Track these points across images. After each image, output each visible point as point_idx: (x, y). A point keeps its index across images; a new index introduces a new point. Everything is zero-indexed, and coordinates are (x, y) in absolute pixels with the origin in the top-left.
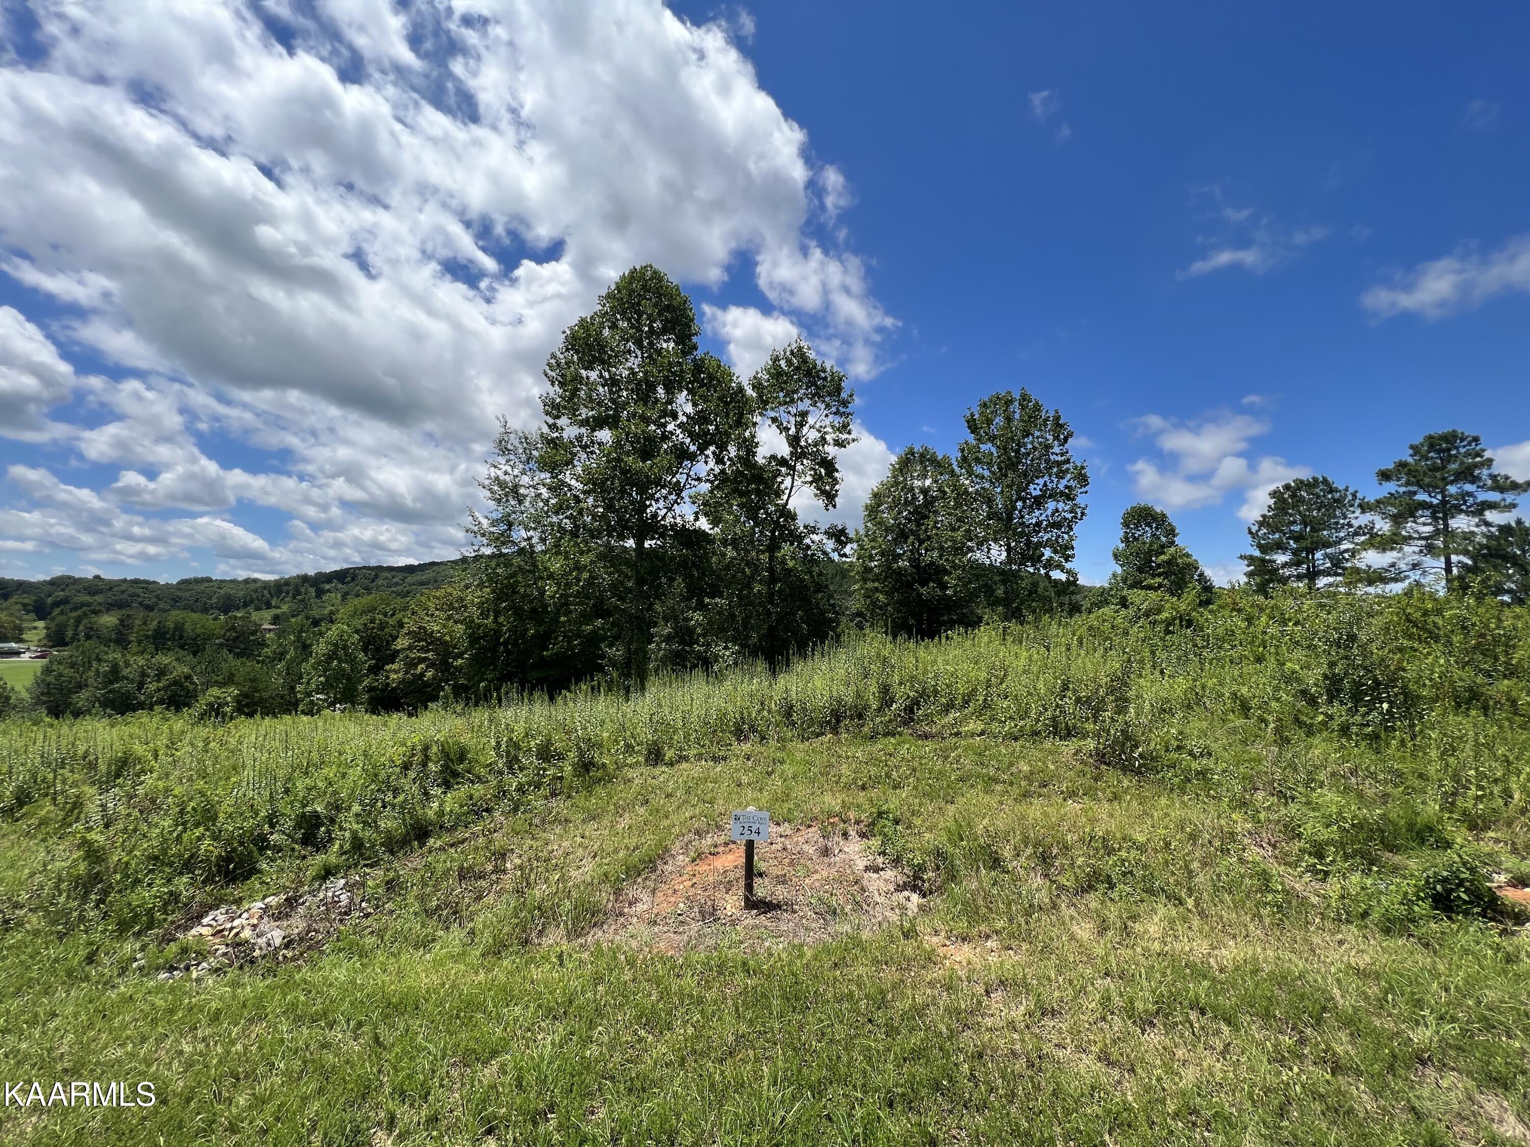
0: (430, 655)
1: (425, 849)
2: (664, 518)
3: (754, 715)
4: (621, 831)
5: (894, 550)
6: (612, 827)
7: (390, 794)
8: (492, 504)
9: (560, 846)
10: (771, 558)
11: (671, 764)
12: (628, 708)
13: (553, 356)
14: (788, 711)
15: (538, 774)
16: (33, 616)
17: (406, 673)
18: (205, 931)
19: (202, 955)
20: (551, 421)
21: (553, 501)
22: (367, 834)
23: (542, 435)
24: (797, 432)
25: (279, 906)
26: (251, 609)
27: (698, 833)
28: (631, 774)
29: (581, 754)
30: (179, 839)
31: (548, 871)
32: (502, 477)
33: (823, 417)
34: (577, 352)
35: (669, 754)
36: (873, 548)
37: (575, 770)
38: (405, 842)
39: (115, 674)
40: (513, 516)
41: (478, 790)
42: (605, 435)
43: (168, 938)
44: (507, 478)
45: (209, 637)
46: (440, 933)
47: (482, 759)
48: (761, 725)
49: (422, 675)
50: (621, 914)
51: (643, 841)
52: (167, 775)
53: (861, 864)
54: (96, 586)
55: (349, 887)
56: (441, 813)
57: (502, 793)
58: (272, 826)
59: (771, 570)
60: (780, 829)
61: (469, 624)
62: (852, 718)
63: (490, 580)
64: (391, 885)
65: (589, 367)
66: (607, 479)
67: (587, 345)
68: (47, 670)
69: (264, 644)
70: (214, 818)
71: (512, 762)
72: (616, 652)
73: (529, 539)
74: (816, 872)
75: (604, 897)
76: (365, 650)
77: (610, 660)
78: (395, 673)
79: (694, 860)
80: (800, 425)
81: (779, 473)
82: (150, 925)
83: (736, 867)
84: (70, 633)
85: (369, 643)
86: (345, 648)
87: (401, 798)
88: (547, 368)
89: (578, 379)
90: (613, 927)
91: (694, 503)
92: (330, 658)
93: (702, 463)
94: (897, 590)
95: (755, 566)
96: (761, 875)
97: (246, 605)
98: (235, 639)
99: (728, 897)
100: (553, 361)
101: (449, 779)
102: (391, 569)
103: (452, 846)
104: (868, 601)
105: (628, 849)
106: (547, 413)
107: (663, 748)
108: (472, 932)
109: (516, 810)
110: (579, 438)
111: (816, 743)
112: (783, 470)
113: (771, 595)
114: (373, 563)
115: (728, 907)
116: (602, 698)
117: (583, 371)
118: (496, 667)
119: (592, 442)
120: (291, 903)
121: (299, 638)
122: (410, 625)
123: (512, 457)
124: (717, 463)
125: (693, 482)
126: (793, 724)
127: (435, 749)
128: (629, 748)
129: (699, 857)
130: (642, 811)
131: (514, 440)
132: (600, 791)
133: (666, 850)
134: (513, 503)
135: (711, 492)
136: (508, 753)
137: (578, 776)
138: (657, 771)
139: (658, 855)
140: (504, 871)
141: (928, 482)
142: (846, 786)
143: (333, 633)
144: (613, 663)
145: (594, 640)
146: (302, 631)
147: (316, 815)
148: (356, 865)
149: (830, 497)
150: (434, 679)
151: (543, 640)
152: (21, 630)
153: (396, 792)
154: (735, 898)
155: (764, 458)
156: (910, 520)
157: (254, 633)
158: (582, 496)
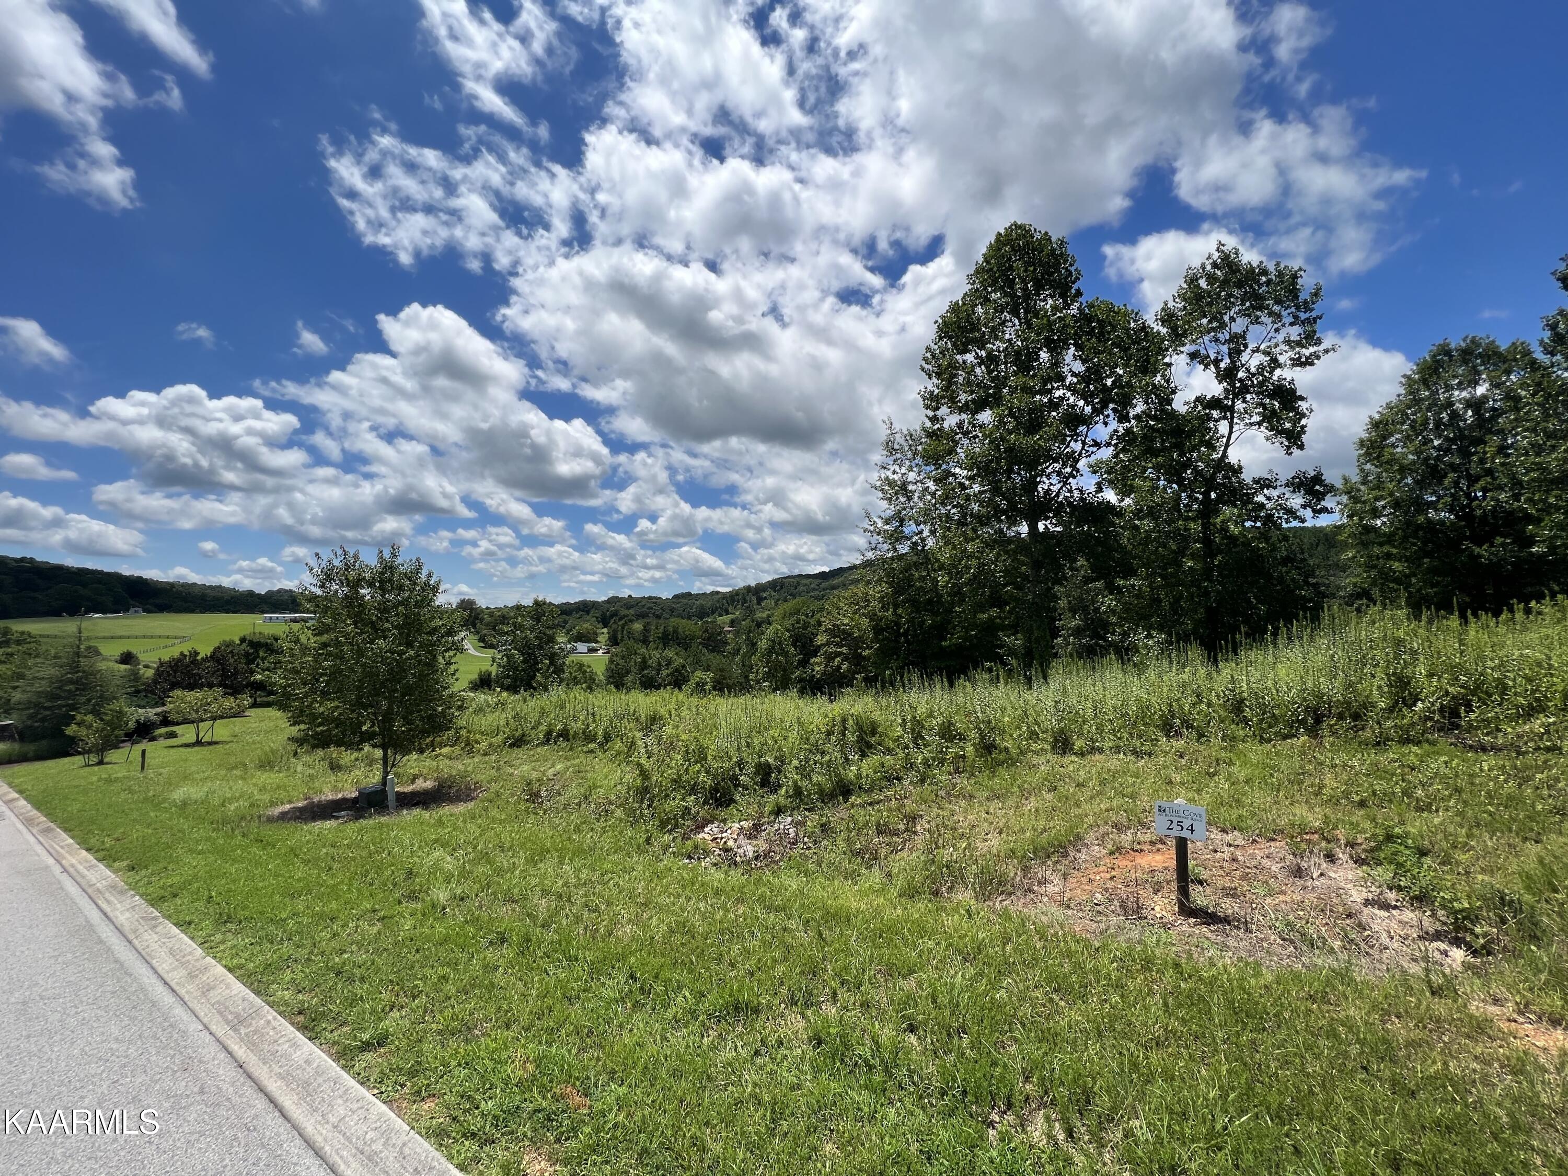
0: (844, 650)
1: (849, 804)
2: (1058, 495)
3: (1187, 708)
4: (1027, 813)
5: (1420, 497)
6: (1017, 807)
7: (819, 755)
8: (884, 504)
9: (965, 818)
10: (1205, 526)
11: (1082, 754)
12: (1031, 697)
13: (928, 349)
14: (1237, 706)
15: (942, 752)
16: (601, 625)
17: (827, 666)
18: (706, 836)
19: (707, 853)
20: (931, 413)
21: (939, 493)
22: (804, 784)
23: (924, 429)
24: (1233, 362)
25: (750, 829)
26: (716, 615)
27: (1115, 826)
28: (1035, 760)
29: (982, 737)
30: (687, 770)
31: (954, 838)
32: (891, 477)
33: (1272, 334)
34: (950, 338)
35: (1079, 744)
36: (1377, 499)
37: (977, 750)
38: (832, 796)
39: (644, 665)
40: (904, 512)
41: (889, 760)
42: (986, 416)
43: (685, 837)
44: (896, 477)
45: (693, 638)
46: (863, 871)
47: (891, 734)
48: (1198, 720)
49: (839, 667)
50: (1030, 890)
51: (1051, 825)
52: (677, 727)
53: (1357, 896)
54: (630, 603)
55: (796, 824)
56: (859, 776)
57: (910, 765)
58: (741, 770)
59: (1206, 541)
60: (1228, 838)
61: (872, 616)
62: (1341, 717)
63: (888, 575)
64: (825, 828)
65: (965, 351)
66: (991, 461)
67: (959, 327)
68: (611, 661)
69: (727, 643)
70: (705, 759)
71: (918, 737)
72: (1016, 641)
73: (921, 532)
74: (1284, 893)
75: (1012, 870)
76: (794, 645)
77: (1009, 649)
78: (818, 666)
79: (1112, 853)
80: (1235, 353)
81: (1209, 418)
82: (676, 826)
83: (1166, 868)
84: (619, 636)
85: (797, 641)
86: (780, 643)
87: (827, 758)
88: (923, 363)
89: (953, 366)
90: (1022, 901)
91: (1095, 472)
92: (770, 651)
93: (1100, 426)
94: (1428, 554)
95: (1184, 539)
96: (1201, 882)
97: (713, 613)
98: (709, 639)
99: (1156, 898)
100: (928, 355)
101: (865, 748)
102: (808, 576)
103: (870, 804)
104: (1373, 573)
105: (1035, 830)
106: (927, 407)
107: (1071, 736)
108: (889, 875)
109: (923, 781)
110: (960, 425)
111: (1283, 746)
112: (1215, 414)
113: (1207, 573)
114: (796, 572)
115: (1157, 908)
116: (1001, 685)
117: (958, 357)
118: (898, 656)
119: (974, 426)
120: (757, 828)
121: (748, 637)
122: (827, 624)
123: (899, 456)
124: (1120, 421)
125: (1091, 449)
126: (1246, 721)
127: (851, 721)
128: (1033, 736)
129: (1118, 850)
130: (1049, 796)
131: (899, 439)
132: (1002, 772)
133: (1079, 838)
134: (902, 499)
135: (1116, 456)
136: (913, 730)
137: (982, 756)
138: (1067, 759)
139: (1069, 841)
140: (915, 833)
141: (1481, 390)
142: (1333, 801)
143: (770, 631)
144: (1012, 652)
145: (990, 628)
146: (750, 632)
147: (768, 765)
148: (798, 807)
149: (1294, 438)
150: (848, 671)
151: (941, 630)
152: (596, 634)
153: (823, 753)
154: (1166, 901)
155: (1186, 403)
156: (1447, 451)
157: (719, 634)
158: (967, 483)
